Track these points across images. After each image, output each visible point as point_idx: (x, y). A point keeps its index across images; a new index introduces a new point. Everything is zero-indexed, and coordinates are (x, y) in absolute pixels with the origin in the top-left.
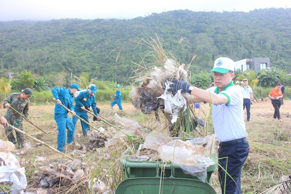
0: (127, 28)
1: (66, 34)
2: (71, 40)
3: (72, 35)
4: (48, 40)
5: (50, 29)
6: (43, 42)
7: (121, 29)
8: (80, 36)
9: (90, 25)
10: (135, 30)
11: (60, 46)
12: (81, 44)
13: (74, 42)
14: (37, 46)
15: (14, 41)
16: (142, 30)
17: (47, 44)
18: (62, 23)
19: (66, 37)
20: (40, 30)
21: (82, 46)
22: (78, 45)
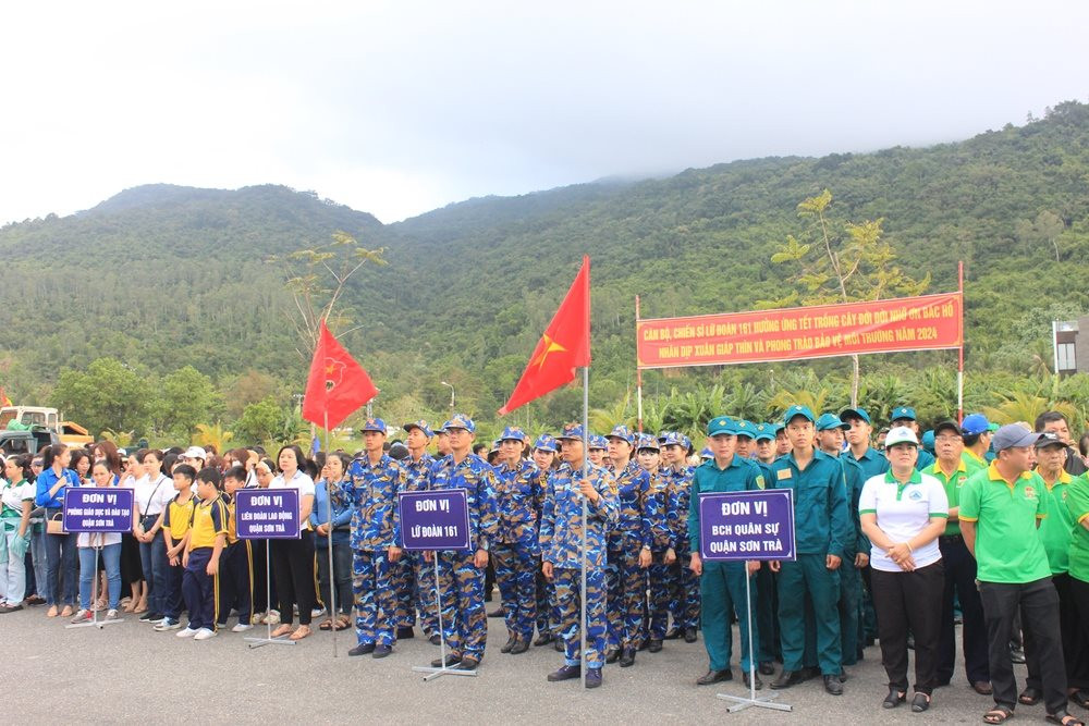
0: (935, 184)
1: (708, 226)
2: (718, 248)
3: (725, 228)
4: (642, 251)
5: (662, 210)
6: (625, 262)
7: (912, 190)
8: (754, 230)
9: (798, 182)
10: (965, 188)
11: (677, 273)
12: (752, 262)
13: (726, 255)
14: (604, 278)
15: (545, 263)
16: (994, 185)
17: (638, 266)
18: (707, 181)
19: (703, 237)
20: (629, 215)
21: (752, 268)
22: (739, 265)
